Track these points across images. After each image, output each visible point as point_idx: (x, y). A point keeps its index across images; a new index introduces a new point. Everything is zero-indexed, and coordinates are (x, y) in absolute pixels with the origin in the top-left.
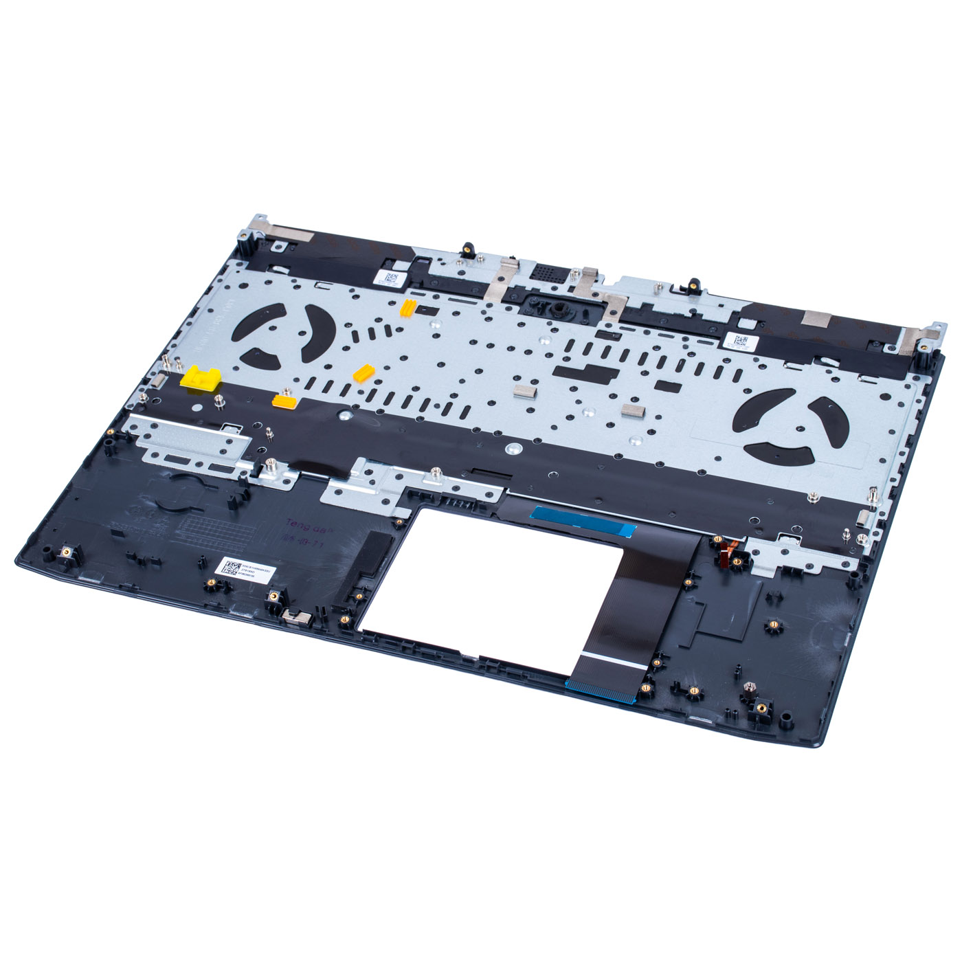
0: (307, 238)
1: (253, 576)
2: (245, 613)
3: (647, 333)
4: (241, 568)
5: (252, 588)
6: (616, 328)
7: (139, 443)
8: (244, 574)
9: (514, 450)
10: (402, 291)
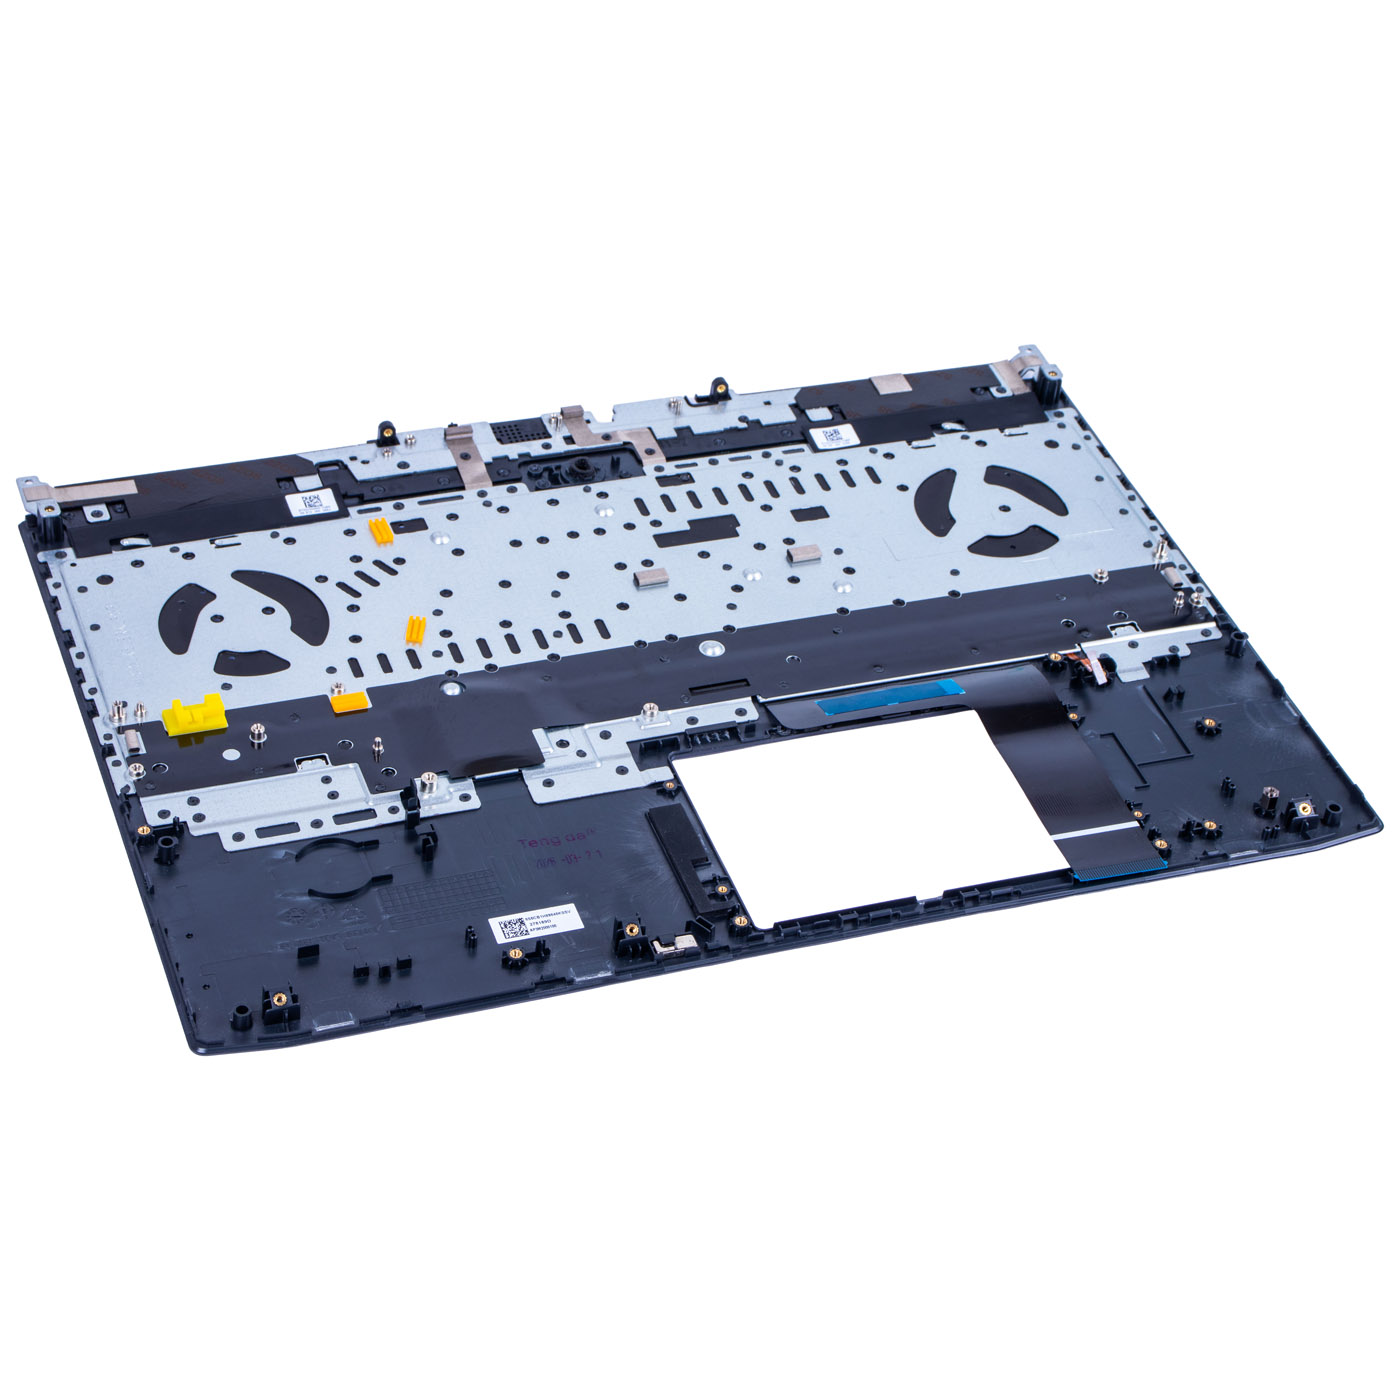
0: (131, 489)
1: (554, 926)
2: (597, 972)
3: (713, 462)
4: (527, 923)
5: (569, 940)
6: (671, 469)
7: (196, 830)
8: (539, 929)
9: (714, 650)
10: (342, 513)
